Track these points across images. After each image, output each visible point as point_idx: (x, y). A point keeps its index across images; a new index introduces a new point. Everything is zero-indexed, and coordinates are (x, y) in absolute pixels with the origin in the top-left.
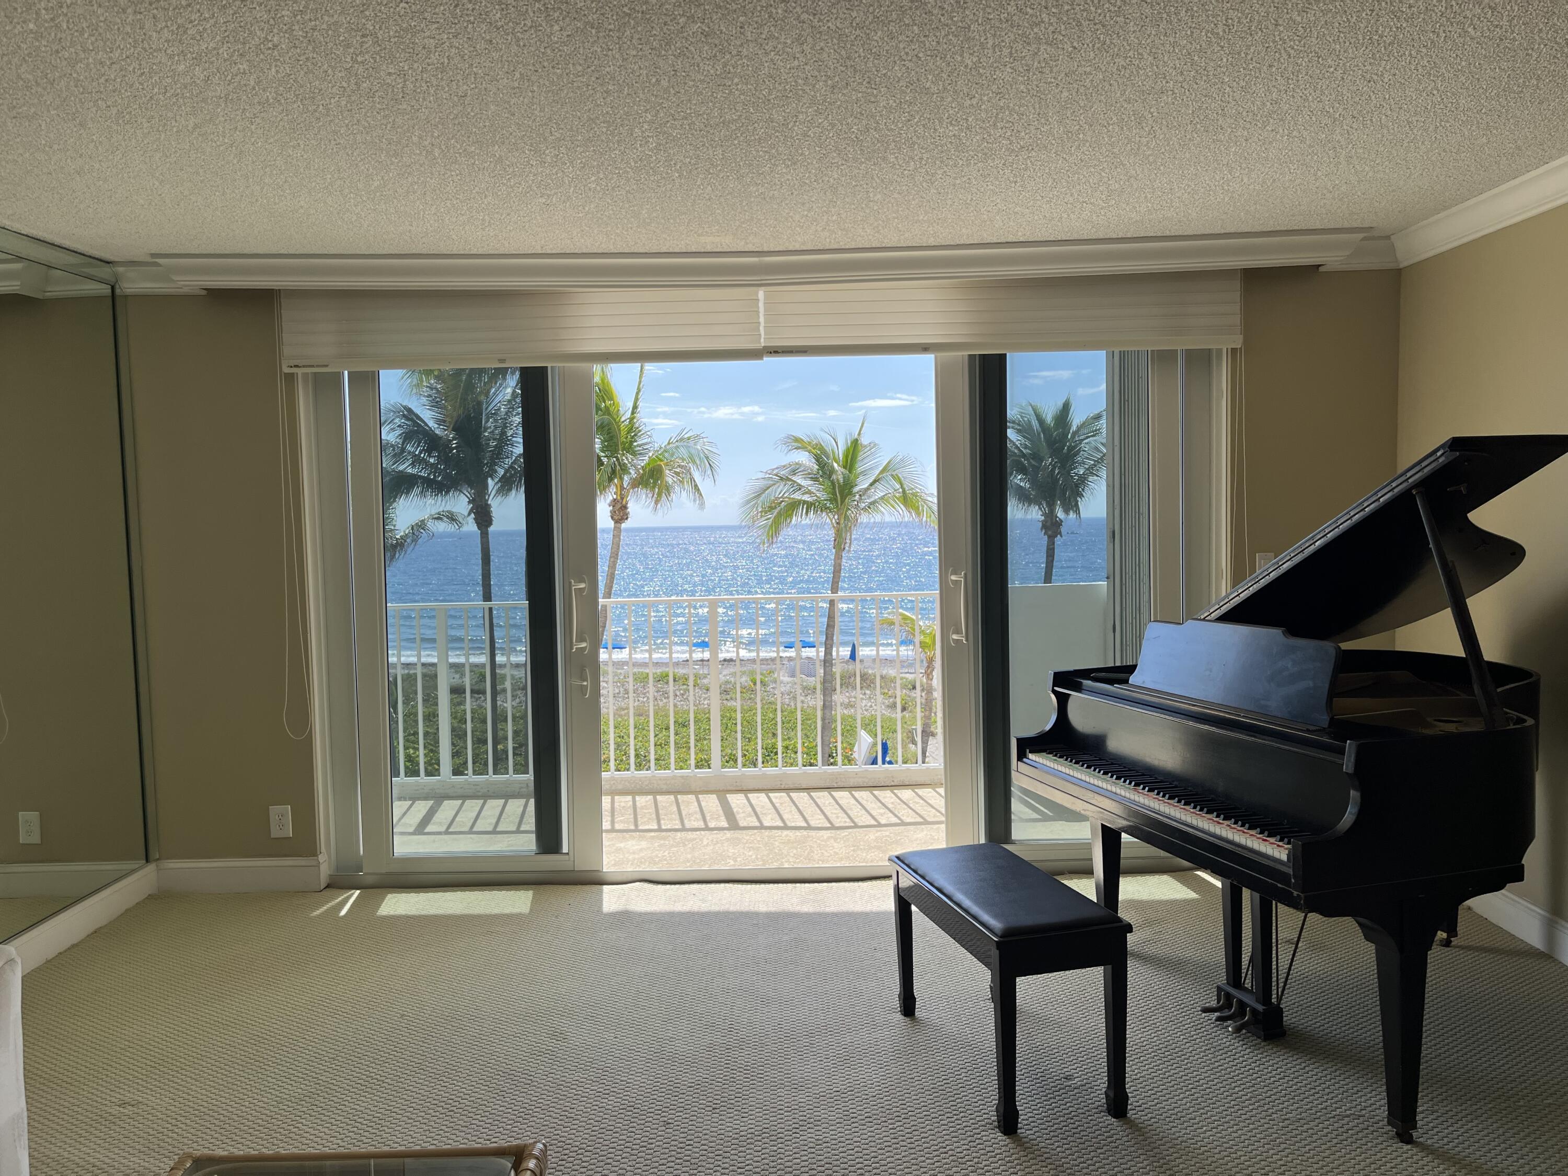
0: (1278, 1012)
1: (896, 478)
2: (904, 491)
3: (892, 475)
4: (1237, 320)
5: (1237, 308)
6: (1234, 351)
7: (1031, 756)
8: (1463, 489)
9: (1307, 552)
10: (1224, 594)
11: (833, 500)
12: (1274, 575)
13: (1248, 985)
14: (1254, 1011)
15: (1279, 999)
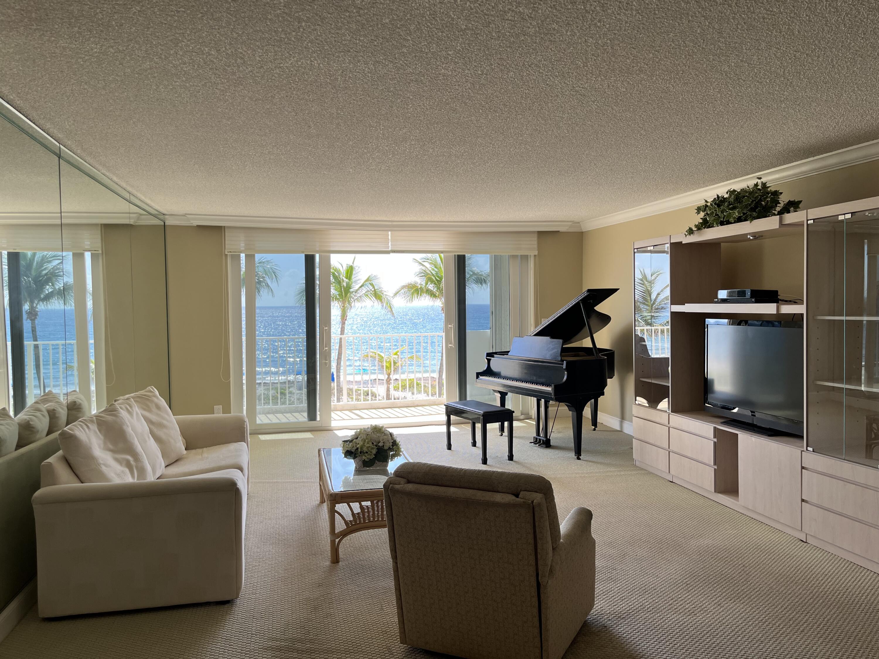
0: (549, 440)
1: (372, 285)
2: (375, 290)
3: (370, 283)
4: (536, 246)
5: (536, 243)
6: (535, 255)
7: (481, 377)
8: (591, 301)
9: (556, 317)
10: (532, 330)
11: (341, 295)
12: (547, 324)
13: (541, 436)
14: (543, 440)
15: (550, 437)
